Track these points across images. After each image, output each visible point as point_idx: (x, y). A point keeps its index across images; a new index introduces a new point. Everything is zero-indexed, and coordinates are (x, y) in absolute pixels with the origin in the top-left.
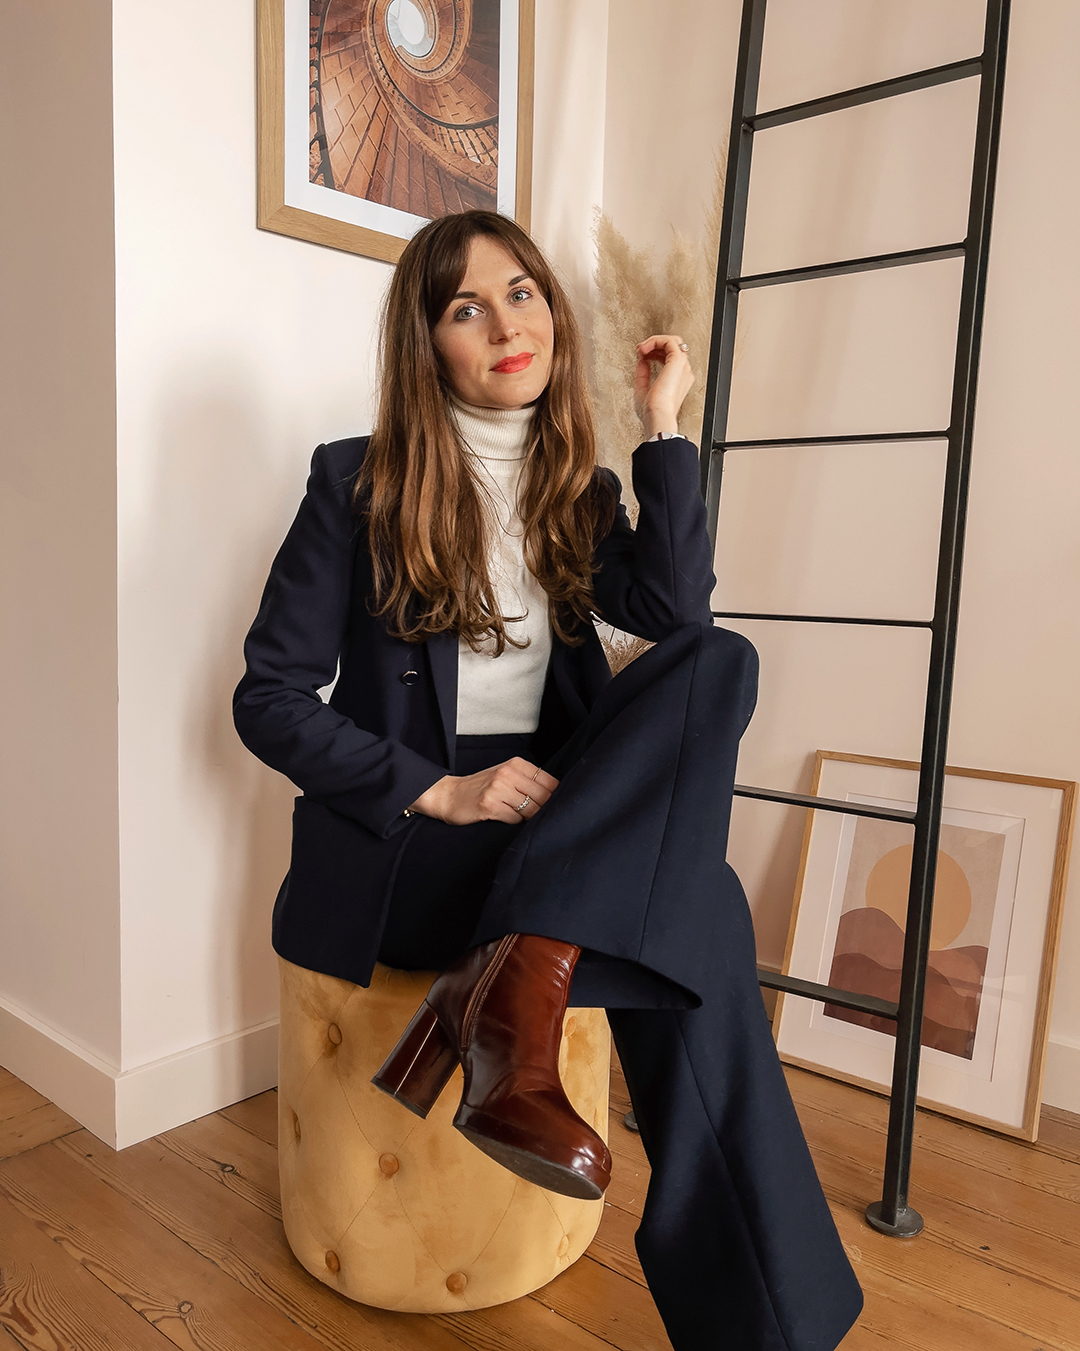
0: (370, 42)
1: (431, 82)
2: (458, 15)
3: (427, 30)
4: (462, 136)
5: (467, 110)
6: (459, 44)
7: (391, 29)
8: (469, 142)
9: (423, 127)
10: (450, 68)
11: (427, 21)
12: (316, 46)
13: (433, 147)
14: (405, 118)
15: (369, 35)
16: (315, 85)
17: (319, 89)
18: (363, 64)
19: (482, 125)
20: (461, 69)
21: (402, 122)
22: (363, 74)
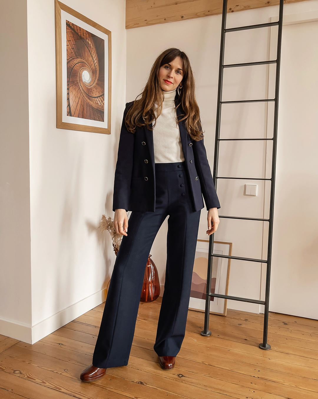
0: (79, 82)
1: (91, 88)
2: (96, 71)
3: (90, 77)
4: (97, 99)
5: (98, 93)
6: (96, 78)
7: (83, 78)
8: (98, 100)
9: (89, 99)
10: (95, 84)
11: (90, 75)
12: (68, 85)
13: (91, 103)
14: (86, 97)
15: (78, 80)
16: (68, 94)
17: (69, 95)
18: (77, 87)
19: (101, 96)
20: (97, 84)
21: (85, 98)
22: (77, 89)
